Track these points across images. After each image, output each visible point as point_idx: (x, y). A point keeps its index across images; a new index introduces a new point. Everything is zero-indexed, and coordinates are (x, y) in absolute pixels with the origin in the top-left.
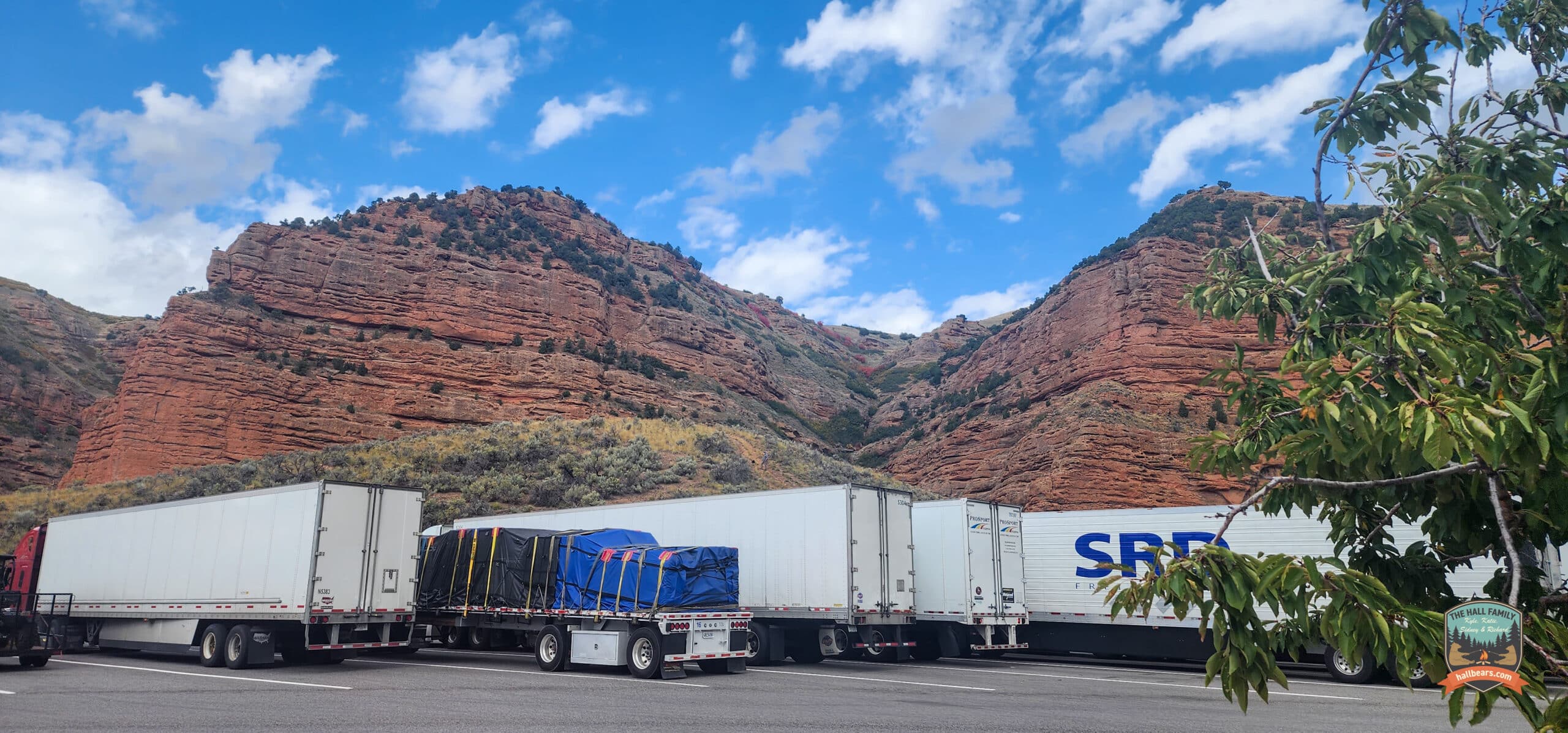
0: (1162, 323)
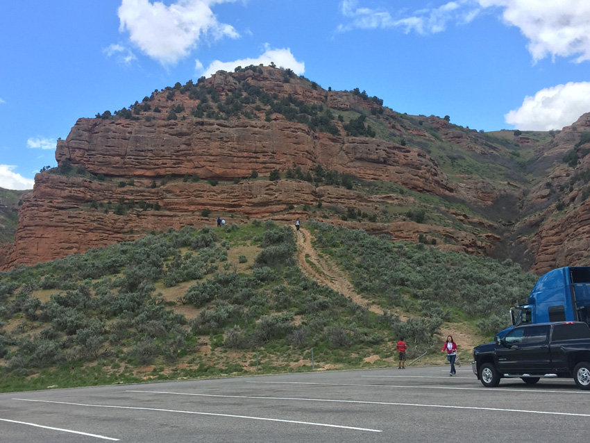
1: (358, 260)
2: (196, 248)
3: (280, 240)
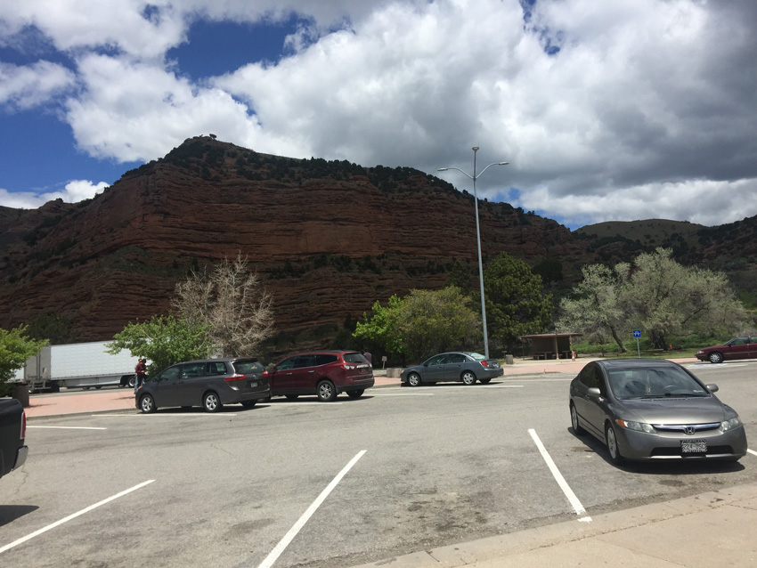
0: (167, 214)
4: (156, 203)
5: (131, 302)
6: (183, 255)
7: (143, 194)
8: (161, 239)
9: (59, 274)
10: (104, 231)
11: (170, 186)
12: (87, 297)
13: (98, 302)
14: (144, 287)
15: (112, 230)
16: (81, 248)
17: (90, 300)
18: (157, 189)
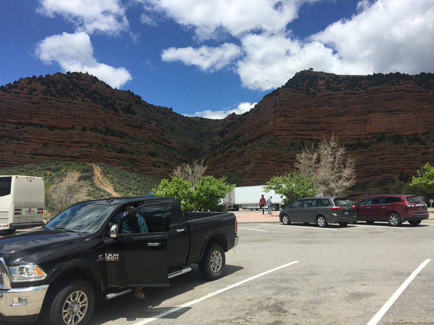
0: (286, 116)
1: (116, 180)
2: (53, 171)
3: (88, 171)
4: (281, 110)
5: (270, 165)
6: (296, 138)
7: (274, 107)
8: (284, 130)
9: (235, 151)
10: (255, 128)
11: (288, 101)
12: (248, 163)
13: (253, 165)
14: (276, 157)
15: (259, 127)
16: (244, 137)
17: (249, 164)
18: (281, 103)
